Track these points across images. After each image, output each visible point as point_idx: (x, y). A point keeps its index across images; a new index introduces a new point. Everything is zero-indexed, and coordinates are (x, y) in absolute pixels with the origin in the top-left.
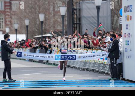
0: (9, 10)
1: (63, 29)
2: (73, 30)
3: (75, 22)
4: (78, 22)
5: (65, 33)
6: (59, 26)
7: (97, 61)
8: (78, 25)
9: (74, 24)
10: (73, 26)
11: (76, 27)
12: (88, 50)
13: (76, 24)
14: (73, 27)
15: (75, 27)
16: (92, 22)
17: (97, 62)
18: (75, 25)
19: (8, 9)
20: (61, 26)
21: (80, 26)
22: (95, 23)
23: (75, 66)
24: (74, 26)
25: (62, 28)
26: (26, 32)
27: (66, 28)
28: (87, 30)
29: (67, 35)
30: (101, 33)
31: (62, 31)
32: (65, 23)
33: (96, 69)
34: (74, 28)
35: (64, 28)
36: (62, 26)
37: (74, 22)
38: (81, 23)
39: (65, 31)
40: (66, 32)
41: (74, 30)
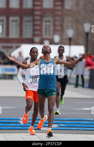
0: (59, 8)
19: (58, 6)
26: (85, 42)
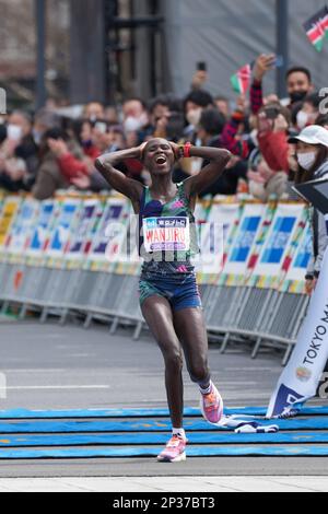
1: (42, 63)
2: (107, 65)
3: (124, 15)
4: (142, 13)
5: (50, 88)
6: (12, 43)
7: (274, 279)
8: (141, 33)
9: (119, 25)
10: (107, 42)
11: (133, 48)
12: (215, 208)
13: (132, 25)
14: (112, 45)
15: (124, 44)
16: (237, 10)
17: (275, 285)
18: (125, 33)
20: (23, 40)
21: (158, 37)
22: (260, 18)
23: (121, 313)
24: (117, 40)
25: (31, 57)
27: (59, 55)
28: (202, 67)
29: (70, 104)
30: (305, 87)
31: (30, 73)
32: (51, 17)
33: (267, 335)
34: (119, 52)
35: (50, 52)
36: (32, 38)
37: (116, 12)
38: (162, 20)
39: (51, 74)
40: (62, 83)
41: (114, 69)
